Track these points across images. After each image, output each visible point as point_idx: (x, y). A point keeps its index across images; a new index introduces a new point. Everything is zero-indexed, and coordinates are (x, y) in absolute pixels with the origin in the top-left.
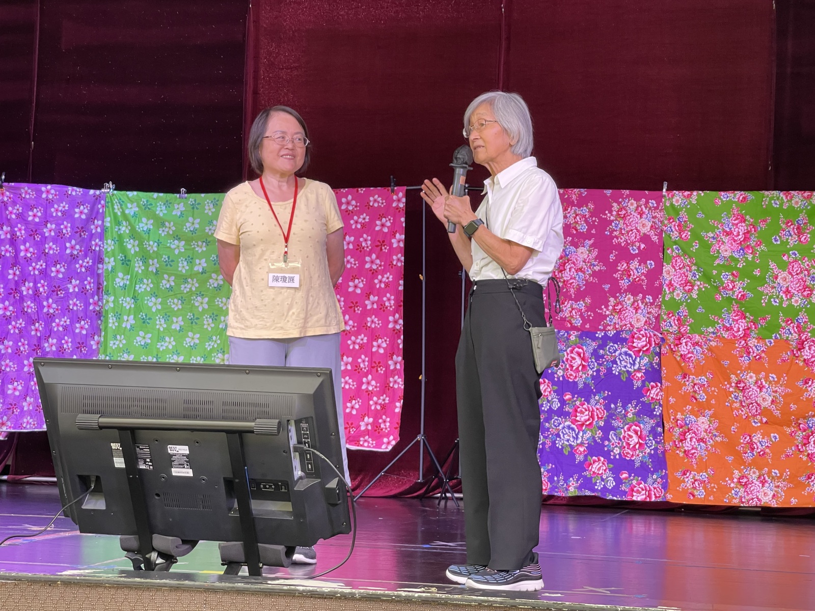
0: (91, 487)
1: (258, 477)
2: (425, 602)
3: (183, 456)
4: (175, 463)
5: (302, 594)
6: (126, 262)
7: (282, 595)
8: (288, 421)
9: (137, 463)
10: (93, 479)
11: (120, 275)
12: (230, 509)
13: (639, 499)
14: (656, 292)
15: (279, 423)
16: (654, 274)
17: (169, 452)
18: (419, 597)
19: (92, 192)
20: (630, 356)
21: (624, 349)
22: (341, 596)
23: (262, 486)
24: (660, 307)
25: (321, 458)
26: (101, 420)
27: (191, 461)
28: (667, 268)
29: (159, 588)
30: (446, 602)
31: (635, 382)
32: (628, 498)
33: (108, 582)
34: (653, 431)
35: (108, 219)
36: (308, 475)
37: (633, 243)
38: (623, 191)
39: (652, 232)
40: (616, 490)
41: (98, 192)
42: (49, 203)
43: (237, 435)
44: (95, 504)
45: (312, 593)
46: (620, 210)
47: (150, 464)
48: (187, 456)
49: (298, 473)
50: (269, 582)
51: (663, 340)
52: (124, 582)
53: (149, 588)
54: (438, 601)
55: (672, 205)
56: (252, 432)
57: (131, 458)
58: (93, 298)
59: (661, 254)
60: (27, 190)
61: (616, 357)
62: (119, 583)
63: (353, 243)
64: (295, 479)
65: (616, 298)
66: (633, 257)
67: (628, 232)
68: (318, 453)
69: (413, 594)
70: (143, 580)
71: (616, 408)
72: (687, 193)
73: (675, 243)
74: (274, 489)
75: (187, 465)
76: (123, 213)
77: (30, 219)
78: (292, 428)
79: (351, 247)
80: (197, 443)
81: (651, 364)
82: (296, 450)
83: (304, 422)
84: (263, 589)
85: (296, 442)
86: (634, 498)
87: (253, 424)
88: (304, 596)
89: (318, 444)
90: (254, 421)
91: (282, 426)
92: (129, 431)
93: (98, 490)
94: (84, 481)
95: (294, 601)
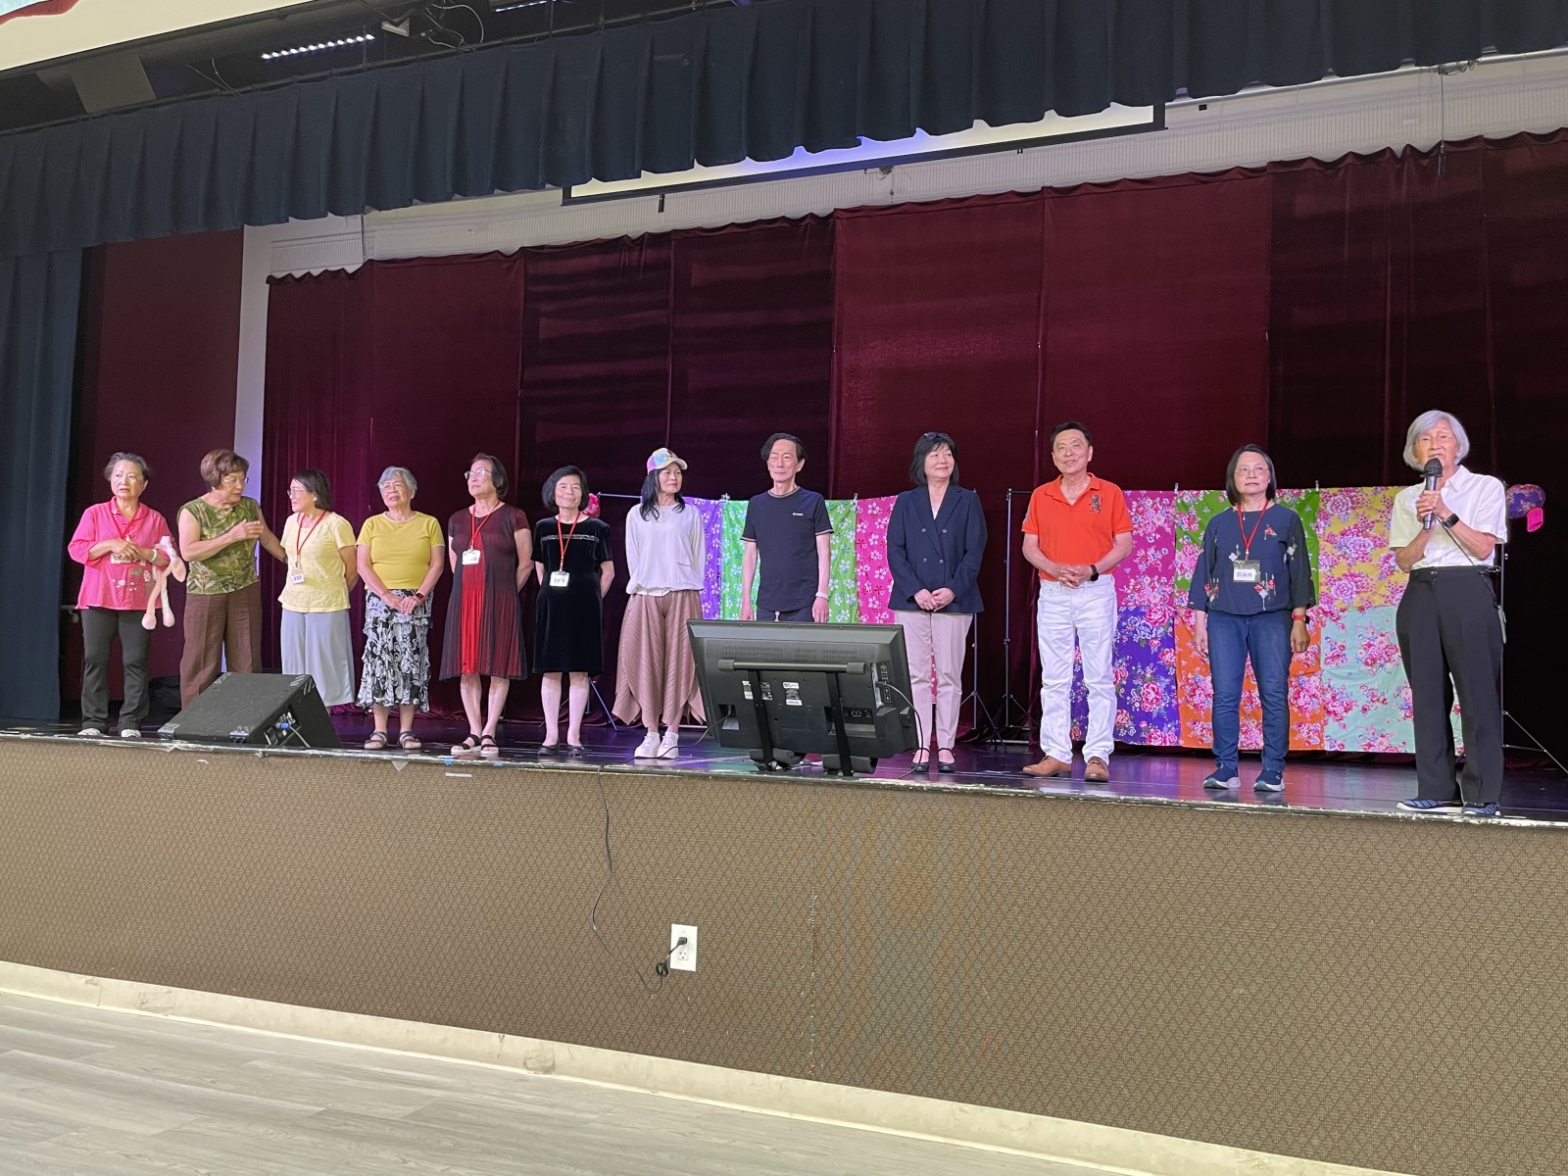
0: (728, 714)
1: (849, 706)
2: (975, 793)
3: (795, 690)
4: (789, 695)
6: (739, 556)
8: (872, 664)
9: (761, 696)
10: (730, 707)
11: (735, 566)
12: (829, 731)
13: (1156, 744)
14: (1169, 573)
15: (865, 665)
16: (1168, 559)
17: (785, 687)
19: (712, 502)
20: (1148, 626)
21: (1143, 622)
23: (852, 714)
24: (1173, 587)
25: (896, 692)
26: (736, 664)
27: (800, 694)
28: (1178, 554)
31: (1152, 648)
32: (1148, 744)
33: (745, 777)
34: (1168, 689)
35: (725, 523)
36: (886, 704)
37: (1150, 535)
38: (1141, 492)
39: (1166, 525)
40: (1136, 737)
41: (717, 502)
43: (834, 674)
44: (732, 726)
46: (1139, 507)
47: (771, 696)
48: (797, 690)
49: (879, 703)
50: (862, 780)
51: (1176, 613)
53: (773, 781)
55: (1182, 502)
56: (845, 672)
57: (757, 691)
59: (1174, 543)
61: (1135, 628)
64: (877, 708)
65: (1135, 579)
66: (1150, 545)
67: (1145, 525)
68: (894, 688)
69: (967, 788)
70: (770, 776)
71: (1136, 670)
72: (1195, 492)
73: (1186, 533)
74: (862, 715)
75: (797, 697)
76: (736, 517)
78: (875, 669)
80: (805, 680)
81: (1166, 633)
82: (877, 685)
83: (883, 664)
85: (877, 680)
86: (1152, 744)
87: (845, 666)
89: (894, 682)
90: (846, 664)
91: (867, 668)
92: (756, 672)
93: (733, 716)
94: (723, 709)
95: (879, 794)
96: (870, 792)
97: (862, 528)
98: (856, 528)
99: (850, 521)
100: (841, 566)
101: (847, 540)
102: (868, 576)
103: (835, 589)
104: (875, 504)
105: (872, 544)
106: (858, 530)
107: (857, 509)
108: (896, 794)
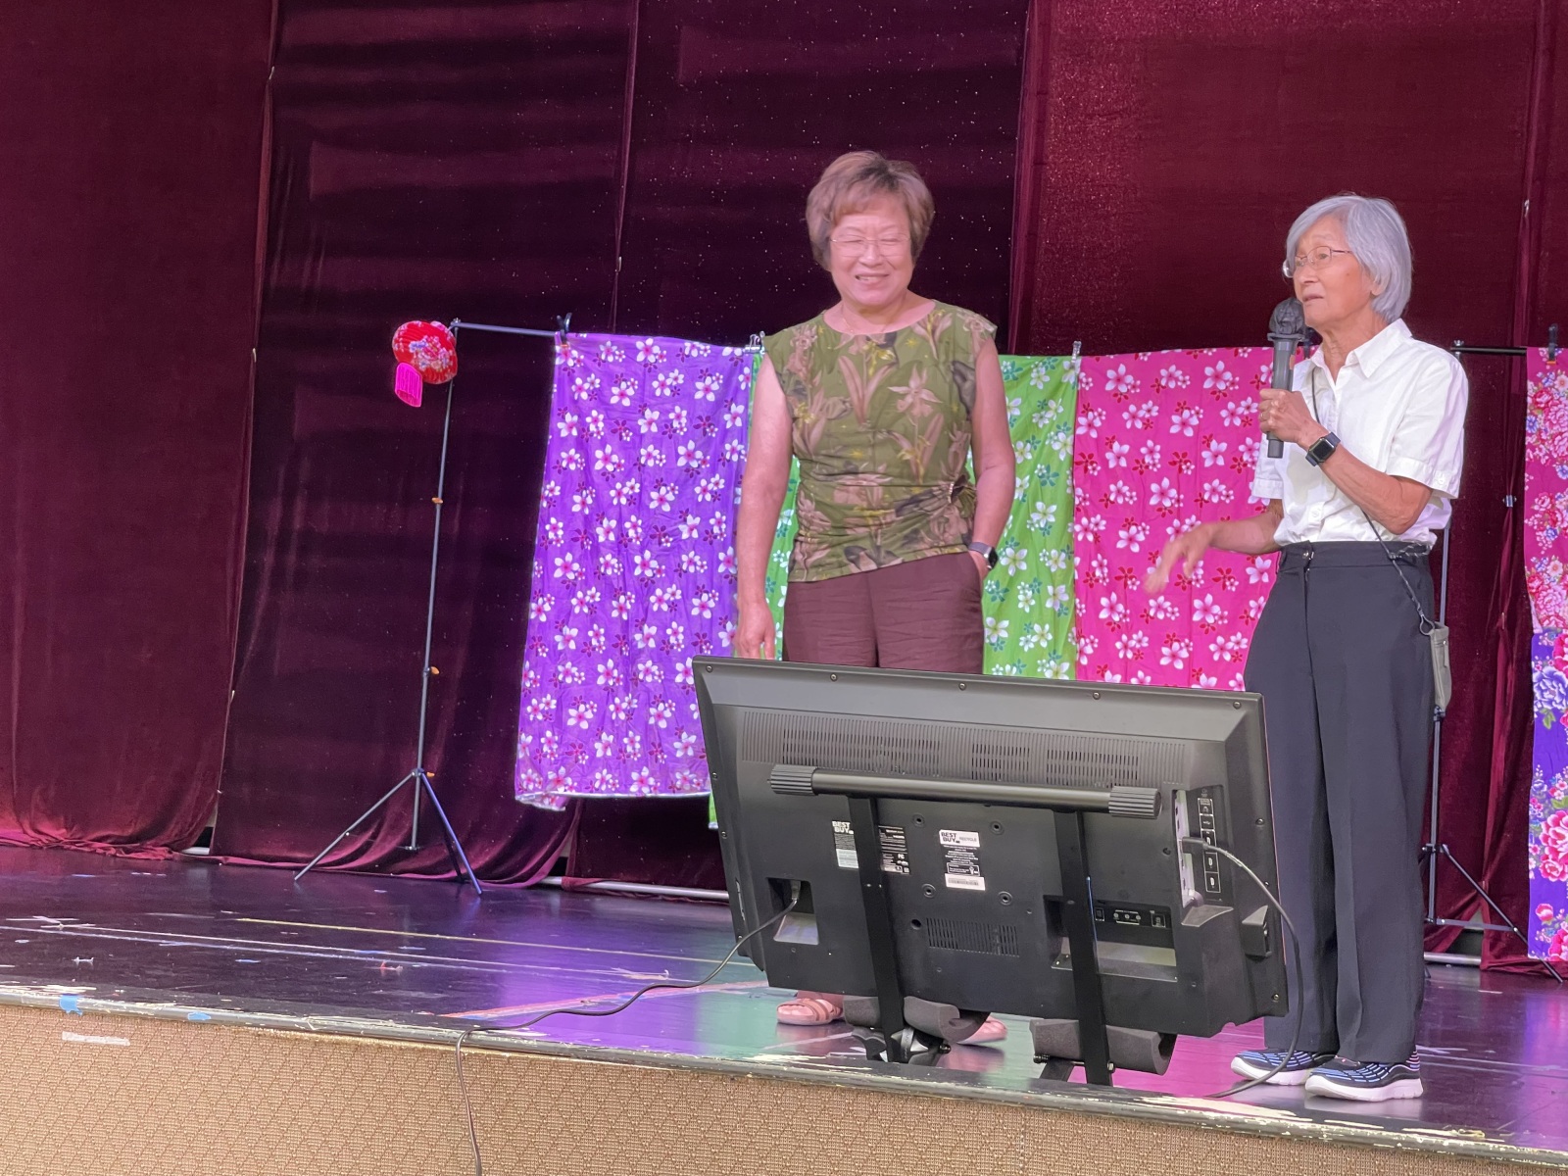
0: (792, 901)
1: (1112, 896)
2: (1463, 1157)
3: (969, 851)
4: (953, 863)
5: (1214, 1126)
7: (1173, 1126)
8: (1175, 792)
9: (879, 862)
10: (796, 886)
12: (1054, 957)
15: (1159, 795)
17: (942, 842)
18: (1452, 1147)
19: (727, 350)
22: (1292, 1135)
23: (1116, 916)
25: (1236, 866)
26: (817, 777)
27: (982, 861)
29: (936, 1097)
30: (1508, 1160)
36: (1209, 898)
41: (738, 351)
42: (650, 371)
43: (1075, 815)
44: (797, 933)
45: (1235, 1126)
47: (904, 863)
48: (976, 852)
49: (1189, 893)
50: (1146, 1099)
52: (871, 1081)
53: (915, 1095)
54: (1489, 1158)
56: (1105, 810)
57: (870, 850)
58: (725, 550)
60: (610, 348)
62: (861, 1083)
63: (1223, 454)
64: (1184, 905)
68: (1231, 856)
69: (1440, 1140)
70: (905, 1081)
74: (1140, 922)
75: (976, 869)
77: (614, 400)
78: (1183, 806)
79: (1221, 462)
80: (997, 827)
82: (1187, 847)
83: (1205, 795)
84: (1137, 1111)
85: (1188, 835)
87: (1107, 795)
88: (1218, 1131)
89: (1230, 840)
90: (1109, 787)
91: (1164, 802)
92: (868, 801)
93: (805, 909)
94: (780, 890)
95: (1198, 1140)
96: (1175, 1139)
97: (1090, 425)
98: (1077, 425)
99: (1062, 408)
100: (1035, 517)
101: (1052, 452)
102: (1101, 544)
103: (1018, 571)
104: (1122, 369)
105: (1112, 465)
106: (1081, 431)
107: (1079, 380)
108: (1249, 1147)
